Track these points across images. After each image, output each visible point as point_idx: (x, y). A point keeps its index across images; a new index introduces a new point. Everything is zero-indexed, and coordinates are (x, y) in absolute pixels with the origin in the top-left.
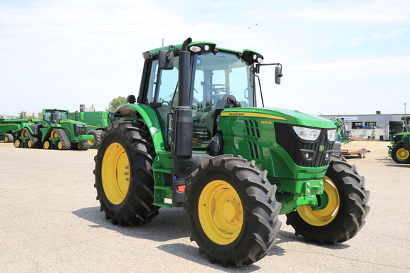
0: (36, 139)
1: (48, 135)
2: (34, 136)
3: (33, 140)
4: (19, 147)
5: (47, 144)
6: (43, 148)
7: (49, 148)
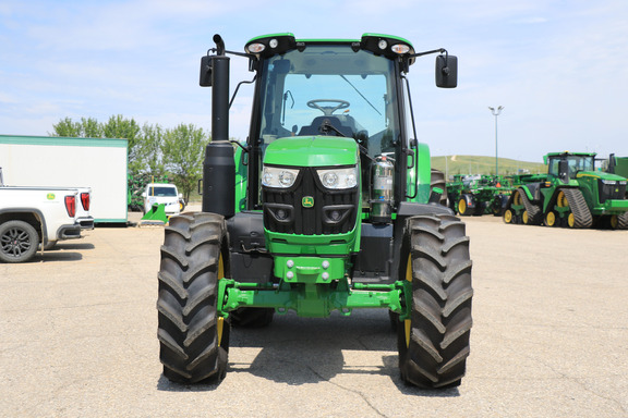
0: (536, 209)
1: (554, 201)
2: (533, 202)
3: (531, 210)
4: (511, 222)
5: (551, 217)
6: (545, 225)
7: (554, 226)
